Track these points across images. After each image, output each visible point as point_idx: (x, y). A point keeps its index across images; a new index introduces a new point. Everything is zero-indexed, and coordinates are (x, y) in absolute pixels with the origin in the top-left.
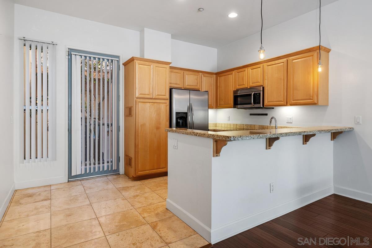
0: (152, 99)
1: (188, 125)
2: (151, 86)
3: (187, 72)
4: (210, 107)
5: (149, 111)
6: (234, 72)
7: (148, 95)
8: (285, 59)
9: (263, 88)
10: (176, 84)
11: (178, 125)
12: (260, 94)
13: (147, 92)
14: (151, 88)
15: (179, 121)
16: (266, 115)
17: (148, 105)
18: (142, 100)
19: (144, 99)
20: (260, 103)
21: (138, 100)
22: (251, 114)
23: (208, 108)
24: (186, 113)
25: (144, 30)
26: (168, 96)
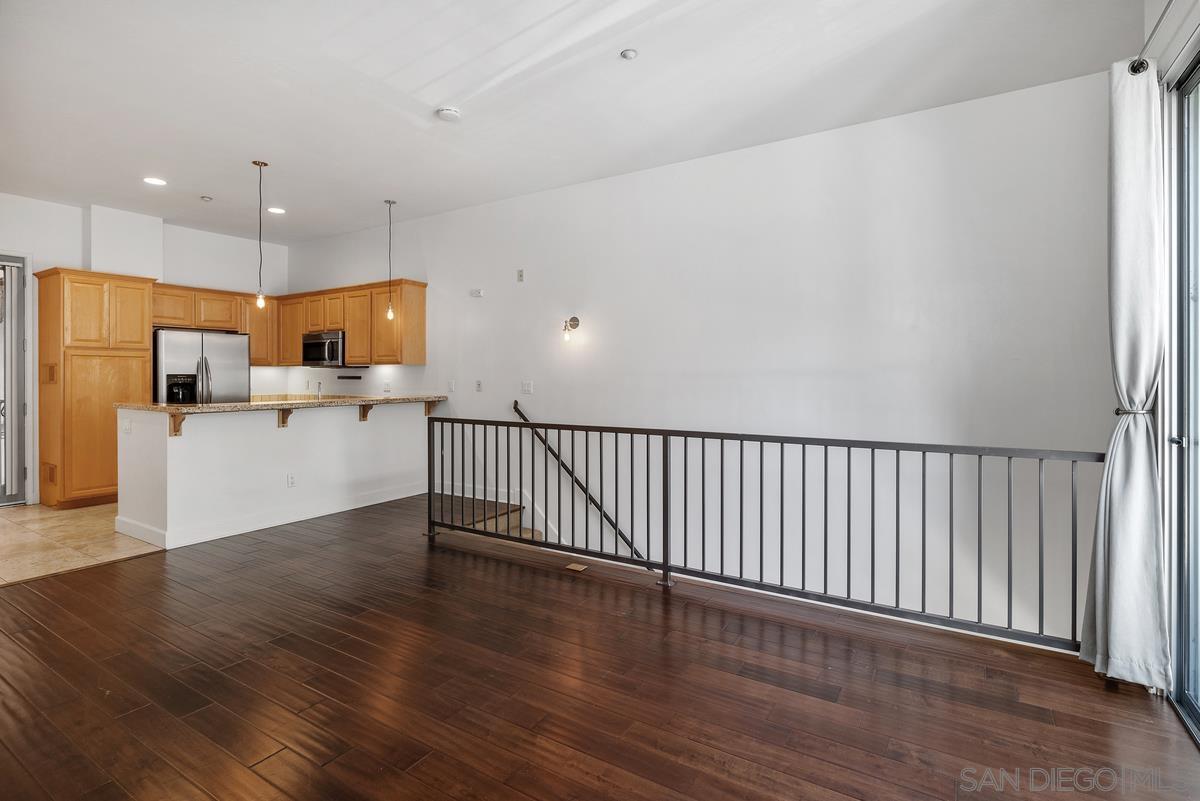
0: (108, 350)
1: (198, 399)
2: (106, 323)
3: (204, 296)
4: (253, 362)
5: (100, 373)
6: (304, 300)
7: (96, 341)
8: (368, 292)
9: (344, 333)
10: (175, 318)
11: (172, 398)
12: (337, 342)
13: (94, 335)
14: (105, 328)
15: (176, 391)
16: (360, 378)
17: (96, 362)
18: (79, 352)
19: (86, 350)
20: (337, 359)
21: (73, 352)
22: (339, 378)
23: (250, 365)
24: (194, 377)
25: (90, 208)
26: (149, 343)
